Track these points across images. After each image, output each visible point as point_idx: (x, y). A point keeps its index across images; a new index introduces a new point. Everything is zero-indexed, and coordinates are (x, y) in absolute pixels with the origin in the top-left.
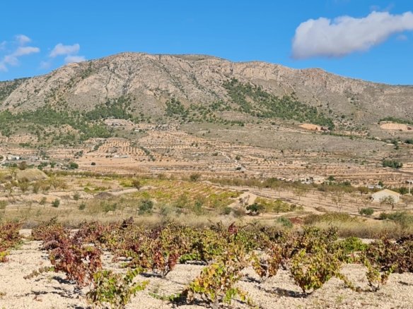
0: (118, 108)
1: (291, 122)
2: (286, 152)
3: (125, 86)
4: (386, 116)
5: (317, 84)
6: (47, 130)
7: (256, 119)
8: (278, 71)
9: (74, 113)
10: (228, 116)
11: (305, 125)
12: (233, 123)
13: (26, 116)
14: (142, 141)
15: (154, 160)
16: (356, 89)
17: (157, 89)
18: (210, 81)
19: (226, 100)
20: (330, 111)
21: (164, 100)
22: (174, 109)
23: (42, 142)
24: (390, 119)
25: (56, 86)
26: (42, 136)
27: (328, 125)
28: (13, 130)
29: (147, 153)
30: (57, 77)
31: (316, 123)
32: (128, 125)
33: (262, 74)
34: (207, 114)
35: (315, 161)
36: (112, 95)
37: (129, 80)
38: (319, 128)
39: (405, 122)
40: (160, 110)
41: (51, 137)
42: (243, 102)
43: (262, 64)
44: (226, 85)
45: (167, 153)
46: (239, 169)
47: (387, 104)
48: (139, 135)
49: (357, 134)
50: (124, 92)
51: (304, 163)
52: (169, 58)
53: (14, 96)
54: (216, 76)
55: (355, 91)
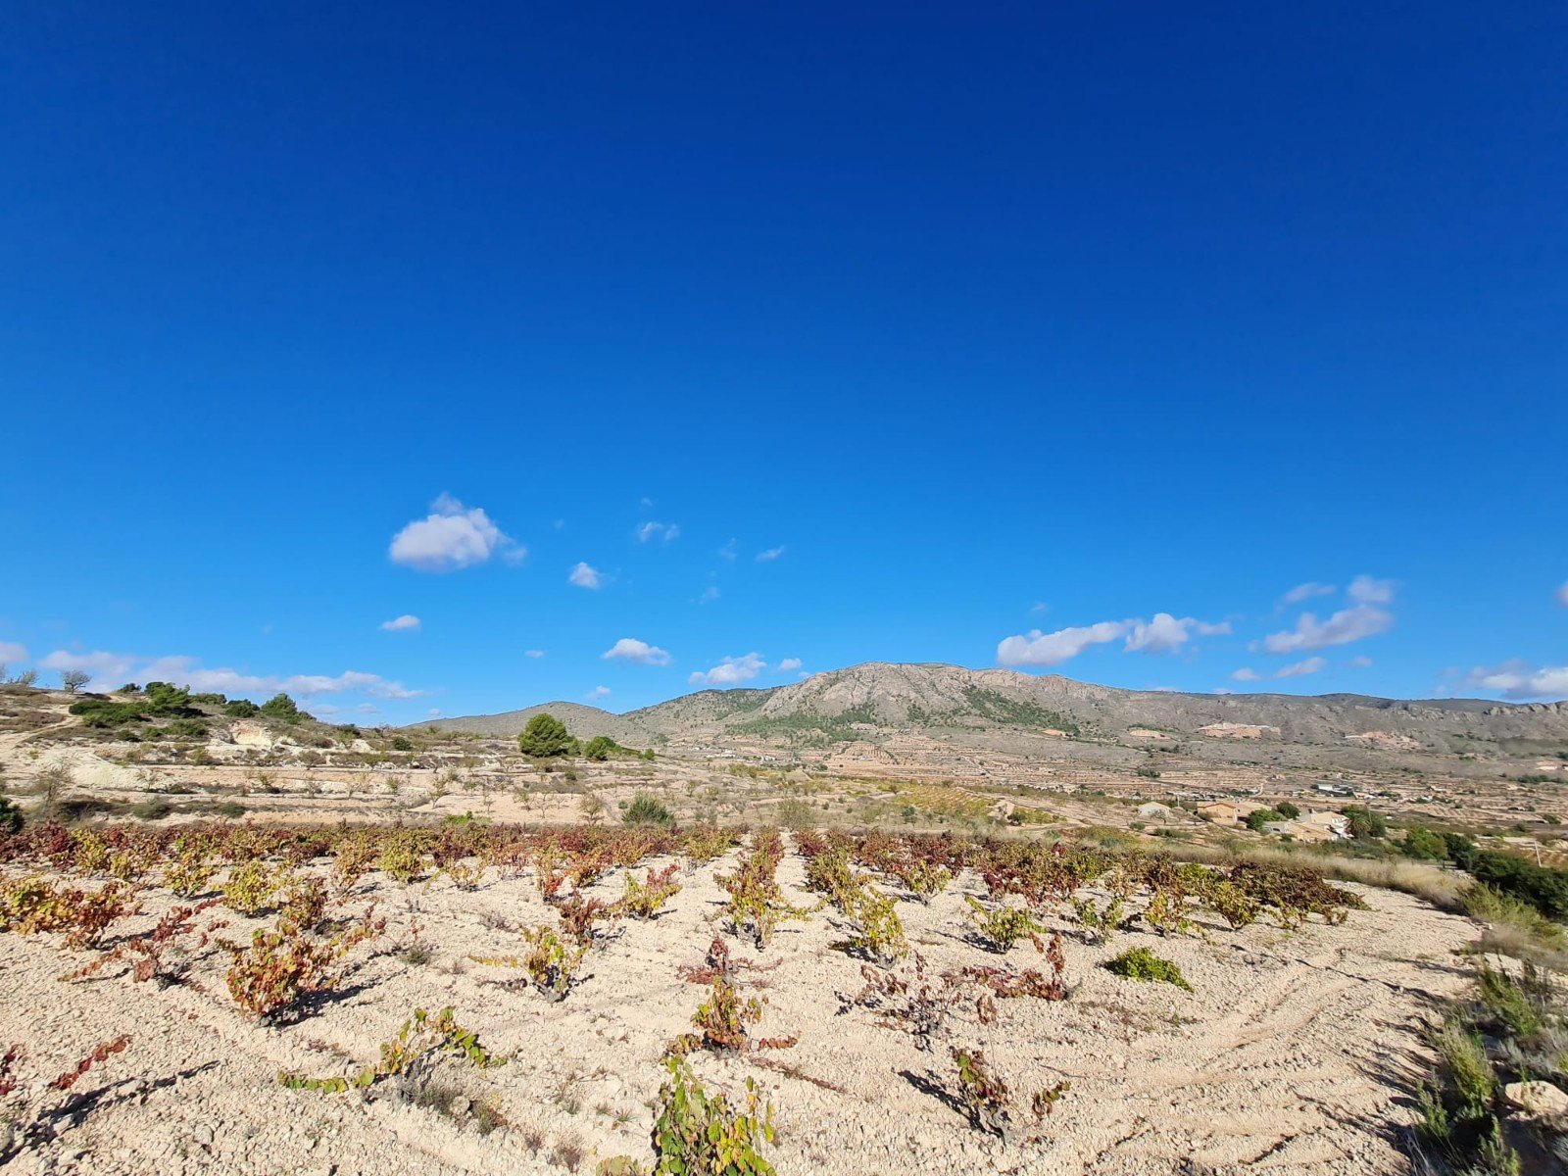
0: (862, 713)
1: (1033, 727)
2: (1031, 758)
3: (869, 693)
4: (1135, 723)
5: (1057, 690)
6: (799, 733)
7: (998, 725)
8: (1016, 678)
9: (823, 717)
10: (969, 721)
11: (1049, 731)
12: (974, 728)
13: (781, 720)
14: (887, 744)
15: (898, 764)
16: (1099, 695)
17: (899, 695)
18: (949, 687)
19: (966, 705)
20: (1074, 717)
21: (905, 706)
22: (916, 714)
23: (795, 744)
24: (1140, 726)
25: (808, 694)
26: (795, 739)
27: (1073, 731)
28: (769, 733)
29: (892, 757)
30: (808, 685)
31: (1061, 729)
32: (873, 729)
33: (1000, 681)
34: (949, 718)
35: (1063, 767)
36: (857, 701)
37: (873, 687)
38: (1064, 734)
39: (1156, 729)
40: (902, 715)
41: (803, 739)
42: (982, 707)
43: (1000, 671)
44: (966, 692)
45: (911, 756)
46: (983, 774)
47: (1134, 710)
48: (883, 739)
49: (1106, 741)
50: (869, 698)
51: (1051, 770)
52: (909, 666)
53: (771, 703)
54: (955, 683)
55: (1099, 697)
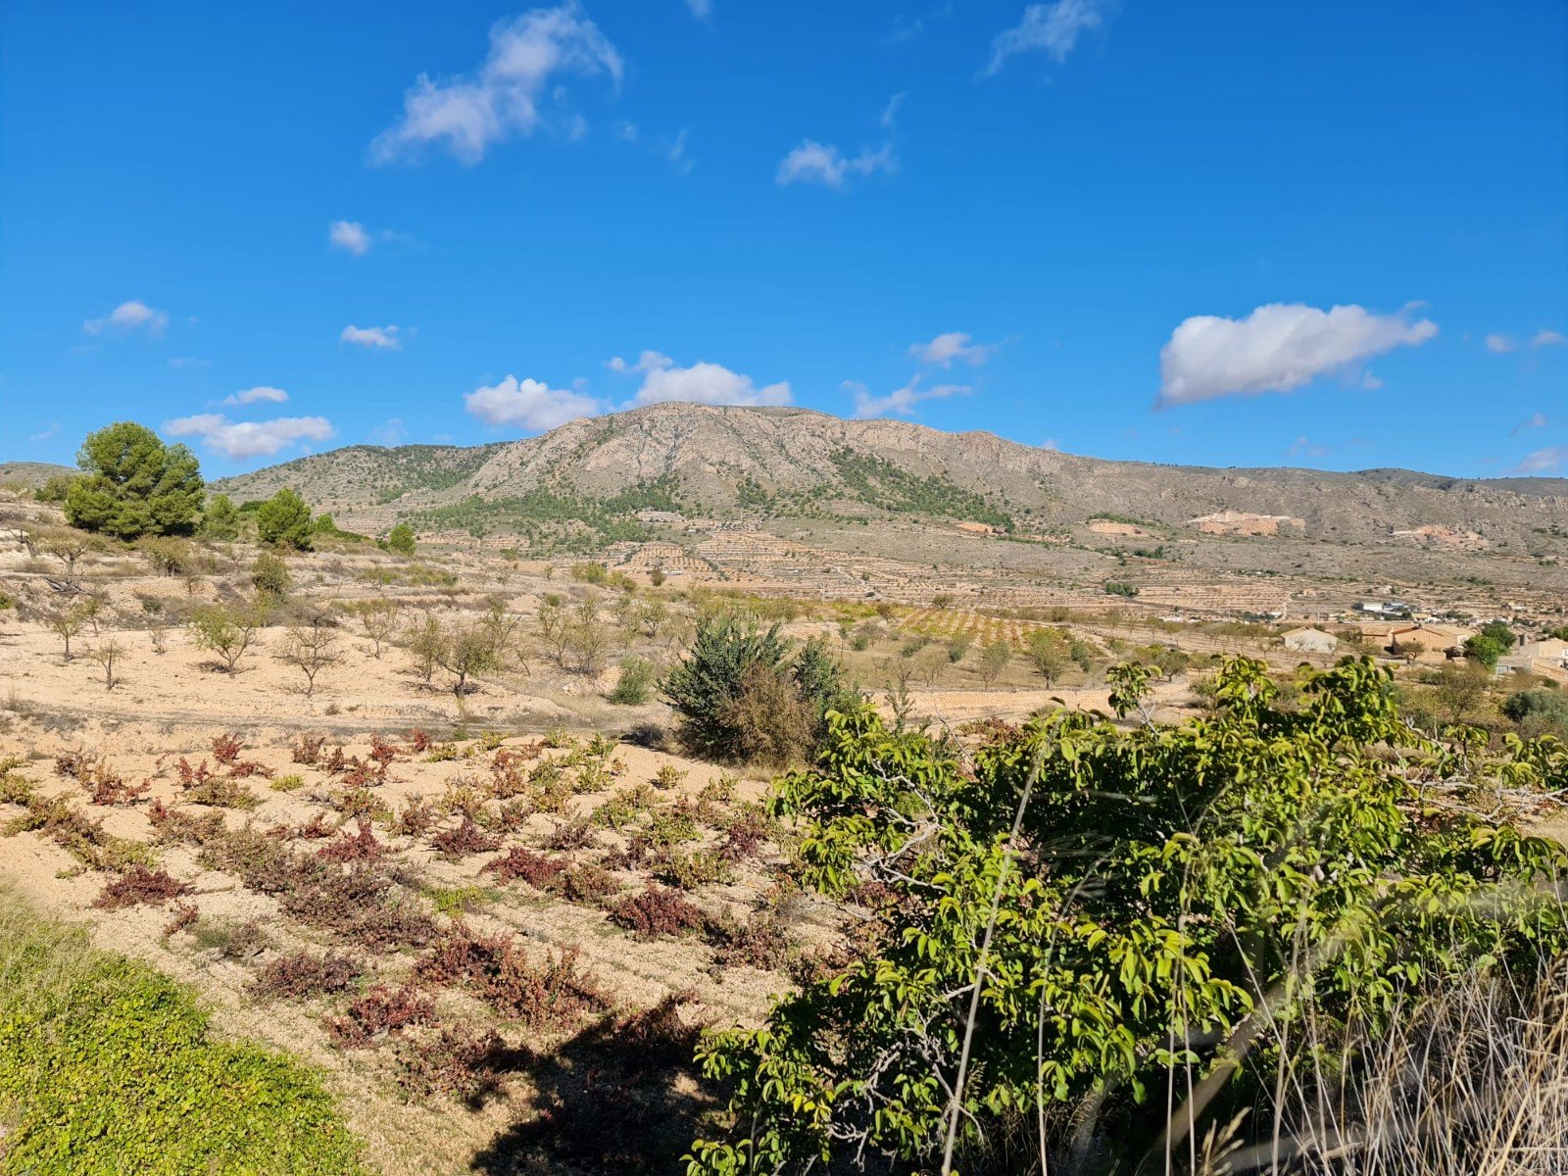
0: (658, 492)
1: (944, 518)
2: (942, 568)
3: (668, 458)
4: (1098, 512)
5: (983, 457)
6: (543, 528)
7: (887, 515)
8: (918, 436)
9: (587, 500)
10: (840, 508)
11: (968, 525)
12: (850, 519)
13: (508, 504)
14: (703, 547)
15: (727, 579)
16: (1048, 467)
17: (722, 463)
18: (808, 450)
19: (835, 482)
20: (1007, 503)
21: (733, 481)
22: (751, 496)
23: (537, 548)
24: (1106, 516)
25: (554, 457)
26: (536, 537)
27: (1004, 524)
28: (487, 527)
29: (715, 569)
30: (557, 441)
31: (985, 522)
32: (678, 522)
33: (892, 441)
34: (808, 502)
35: (992, 581)
36: (647, 471)
37: (676, 448)
38: (990, 529)
39: (1129, 521)
40: (727, 497)
41: (552, 539)
42: (862, 484)
43: (893, 424)
44: (836, 458)
45: (747, 567)
46: (871, 595)
47: (1098, 492)
48: (695, 538)
49: (1053, 539)
50: (668, 468)
51: (975, 586)
52: (740, 413)
53: (487, 472)
54: (819, 443)
55: (1046, 470)
